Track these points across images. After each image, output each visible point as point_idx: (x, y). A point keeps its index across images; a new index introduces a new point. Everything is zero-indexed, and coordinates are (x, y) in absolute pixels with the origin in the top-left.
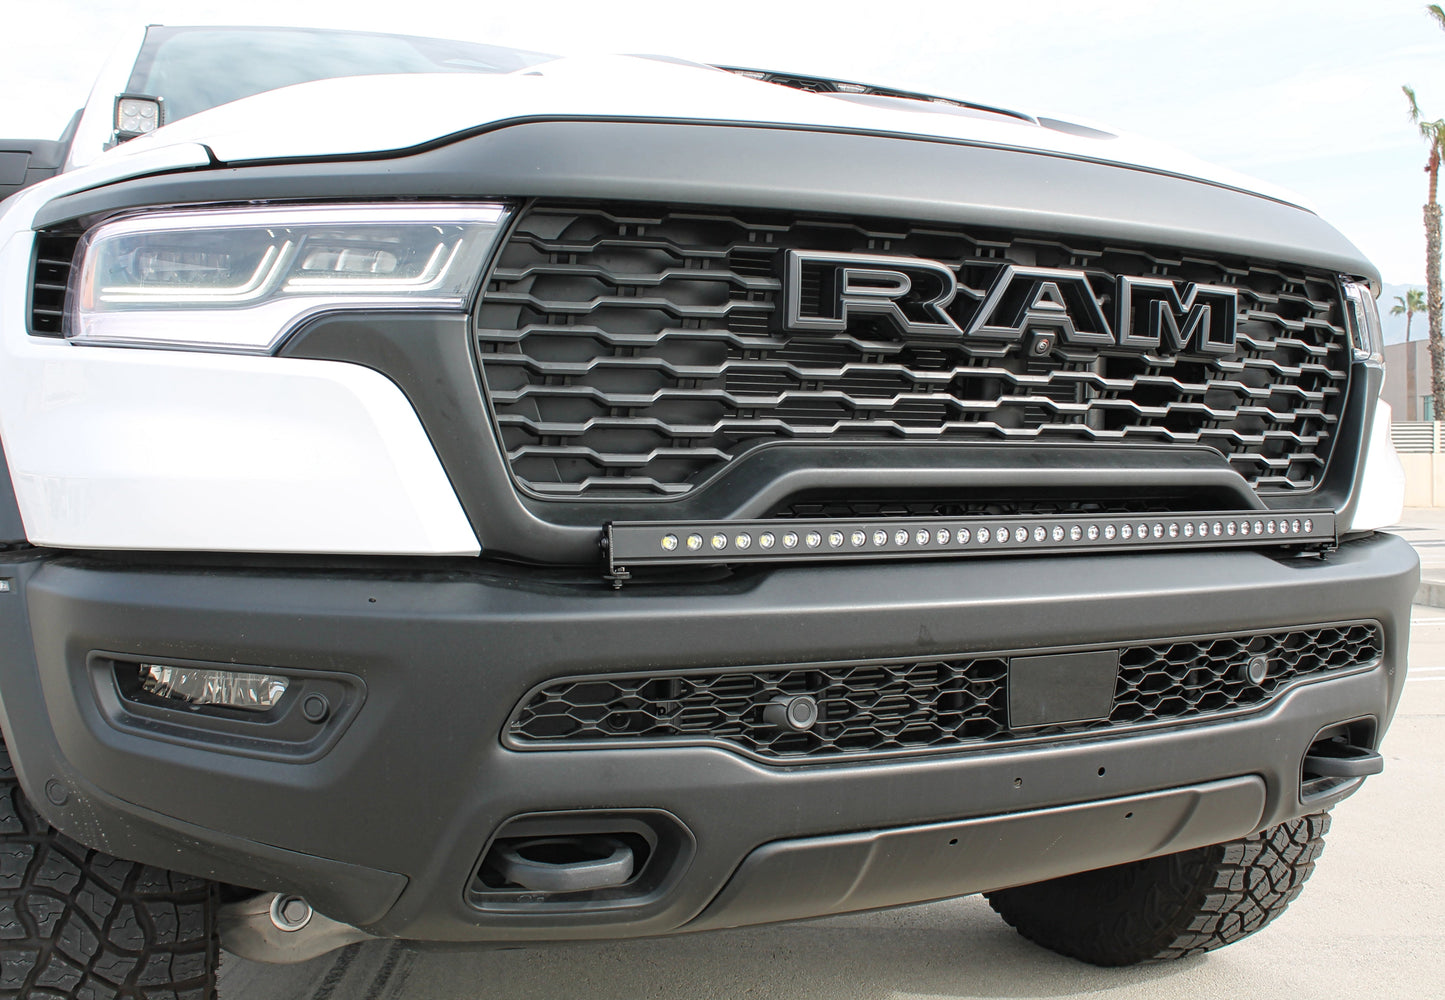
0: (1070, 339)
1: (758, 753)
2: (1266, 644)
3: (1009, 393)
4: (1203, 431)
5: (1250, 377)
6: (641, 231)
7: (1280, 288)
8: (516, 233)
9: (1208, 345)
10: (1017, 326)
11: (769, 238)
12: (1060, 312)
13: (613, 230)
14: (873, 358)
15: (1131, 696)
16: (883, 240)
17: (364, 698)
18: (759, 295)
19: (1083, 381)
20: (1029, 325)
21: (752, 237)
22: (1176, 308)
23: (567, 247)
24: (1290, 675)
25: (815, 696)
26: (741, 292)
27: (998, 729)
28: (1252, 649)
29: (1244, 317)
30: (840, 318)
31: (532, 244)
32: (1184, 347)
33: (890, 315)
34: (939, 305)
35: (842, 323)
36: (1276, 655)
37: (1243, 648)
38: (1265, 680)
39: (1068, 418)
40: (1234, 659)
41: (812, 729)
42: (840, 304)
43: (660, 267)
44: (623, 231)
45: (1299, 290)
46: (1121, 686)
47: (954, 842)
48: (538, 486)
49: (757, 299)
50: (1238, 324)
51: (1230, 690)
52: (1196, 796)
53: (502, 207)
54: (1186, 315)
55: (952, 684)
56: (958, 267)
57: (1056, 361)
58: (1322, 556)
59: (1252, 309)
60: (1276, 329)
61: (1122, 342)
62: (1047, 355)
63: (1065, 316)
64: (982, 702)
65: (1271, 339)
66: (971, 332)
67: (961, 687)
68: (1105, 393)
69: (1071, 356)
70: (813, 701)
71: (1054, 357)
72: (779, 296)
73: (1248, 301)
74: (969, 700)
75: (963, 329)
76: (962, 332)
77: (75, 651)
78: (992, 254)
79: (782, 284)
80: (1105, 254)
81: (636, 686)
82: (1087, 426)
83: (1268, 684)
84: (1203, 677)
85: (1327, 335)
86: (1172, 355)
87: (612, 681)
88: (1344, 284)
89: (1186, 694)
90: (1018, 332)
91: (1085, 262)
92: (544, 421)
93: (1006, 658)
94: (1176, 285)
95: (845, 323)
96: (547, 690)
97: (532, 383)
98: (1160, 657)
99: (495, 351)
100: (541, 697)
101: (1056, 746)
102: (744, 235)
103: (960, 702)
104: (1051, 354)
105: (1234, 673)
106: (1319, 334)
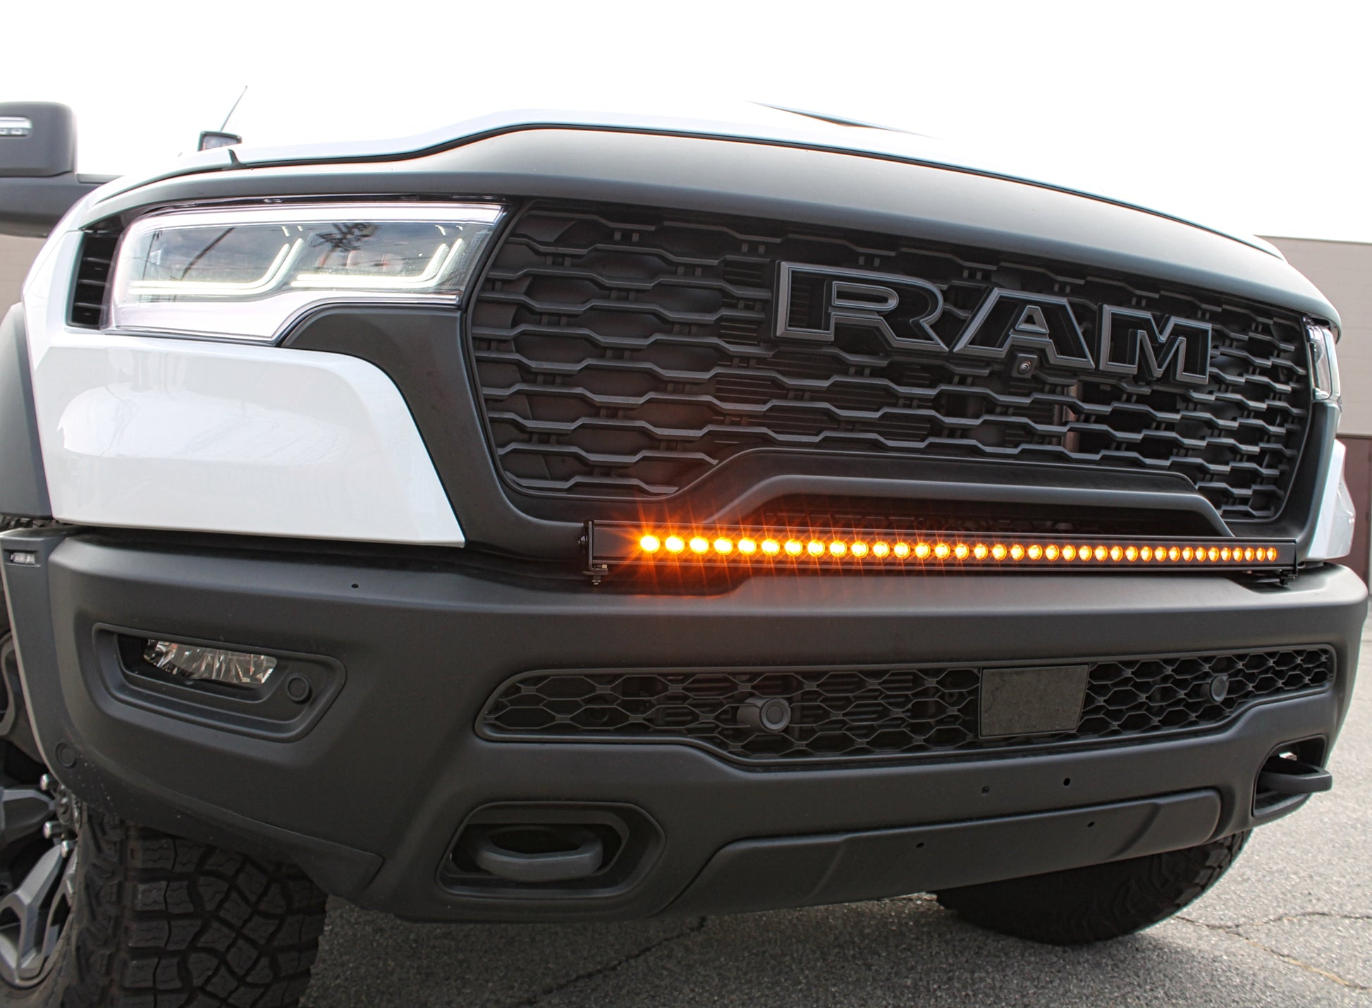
0: (1052, 362)
1: (730, 752)
2: (1226, 664)
3: (991, 412)
4: (1173, 459)
5: (1219, 409)
6: (635, 237)
7: (1250, 327)
8: (513, 234)
9: (1181, 375)
10: (1001, 346)
11: (762, 249)
12: (1042, 335)
13: (608, 236)
14: (860, 371)
15: (1098, 709)
16: (873, 256)
17: (343, 682)
18: (750, 304)
19: (1061, 404)
20: (1012, 346)
21: (745, 248)
22: (1153, 339)
23: (562, 250)
24: (1248, 695)
25: (790, 700)
26: (732, 302)
27: (968, 737)
28: (1215, 669)
29: (1217, 353)
30: (828, 330)
31: (528, 245)
32: (1160, 376)
33: (877, 328)
34: (926, 322)
35: (829, 335)
36: (1236, 676)
37: (1206, 668)
38: (1226, 700)
39: (1047, 440)
40: (1196, 678)
41: (783, 731)
42: (828, 315)
43: (654, 273)
44: (618, 236)
45: (1266, 330)
46: (1088, 700)
47: (920, 845)
48: (524, 482)
49: (747, 308)
50: (1211, 358)
51: (1193, 707)
52: (1157, 808)
53: (499, 207)
54: (1162, 345)
55: (925, 693)
56: (945, 287)
57: (1036, 383)
58: (1282, 582)
59: (1224, 345)
60: (1244, 366)
61: (1101, 368)
62: (1028, 376)
63: (1048, 339)
64: (953, 711)
65: (1240, 375)
66: (956, 350)
67: (933, 696)
68: (1083, 417)
69: (1052, 380)
70: (786, 703)
71: (1035, 378)
72: (769, 306)
73: (1220, 337)
74: (941, 709)
75: (948, 347)
76: (947, 349)
77: (82, 623)
78: (979, 276)
79: (772, 293)
80: (1087, 283)
81: (610, 682)
82: (1064, 446)
83: (1228, 703)
84: (1166, 693)
85: (1290, 376)
86: (1148, 384)
87: (586, 676)
88: (1309, 327)
89: (1149, 709)
90: (1001, 352)
91: (1068, 289)
92: (535, 418)
93: (979, 668)
94: (1154, 317)
95: (832, 336)
96: (521, 682)
97: (524, 381)
98: (1128, 673)
99: (489, 349)
100: (515, 689)
101: (1024, 756)
102: (735, 246)
103: (932, 710)
104: (1032, 376)
105: (1196, 691)
106: (1283, 374)
